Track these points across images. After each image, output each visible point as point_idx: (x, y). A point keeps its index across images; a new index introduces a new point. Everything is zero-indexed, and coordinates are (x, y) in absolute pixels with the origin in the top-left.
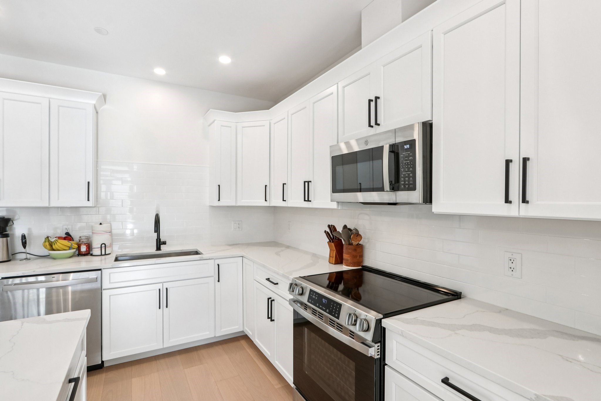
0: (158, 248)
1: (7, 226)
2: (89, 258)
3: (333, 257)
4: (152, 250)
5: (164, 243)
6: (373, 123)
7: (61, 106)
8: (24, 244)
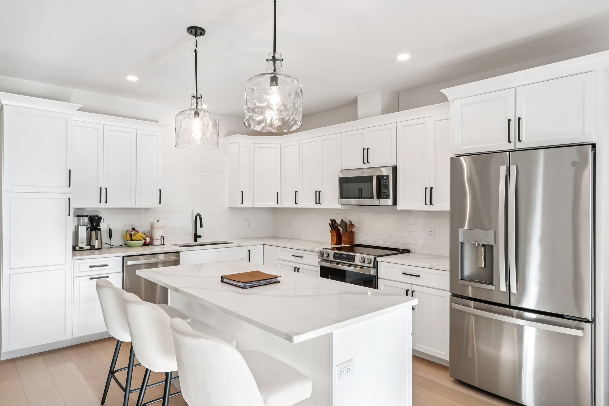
0: (196, 241)
1: (100, 223)
2: (150, 247)
3: (334, 240)
4: (192, 242)
5: (200, 236)
6: (366, 161)
7: (143, 134)
8: (110, 236)
